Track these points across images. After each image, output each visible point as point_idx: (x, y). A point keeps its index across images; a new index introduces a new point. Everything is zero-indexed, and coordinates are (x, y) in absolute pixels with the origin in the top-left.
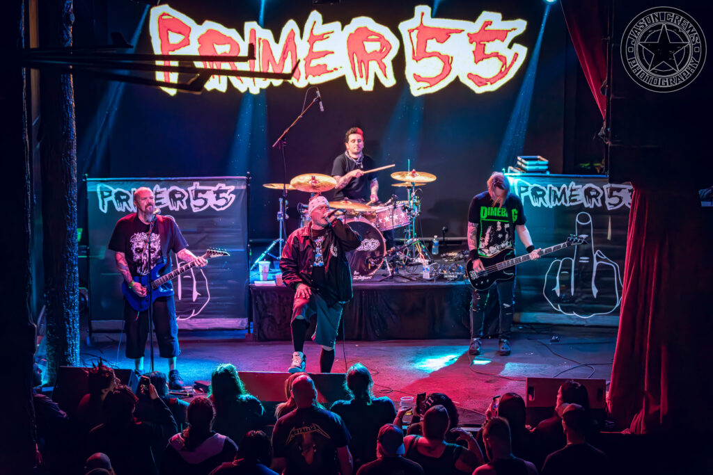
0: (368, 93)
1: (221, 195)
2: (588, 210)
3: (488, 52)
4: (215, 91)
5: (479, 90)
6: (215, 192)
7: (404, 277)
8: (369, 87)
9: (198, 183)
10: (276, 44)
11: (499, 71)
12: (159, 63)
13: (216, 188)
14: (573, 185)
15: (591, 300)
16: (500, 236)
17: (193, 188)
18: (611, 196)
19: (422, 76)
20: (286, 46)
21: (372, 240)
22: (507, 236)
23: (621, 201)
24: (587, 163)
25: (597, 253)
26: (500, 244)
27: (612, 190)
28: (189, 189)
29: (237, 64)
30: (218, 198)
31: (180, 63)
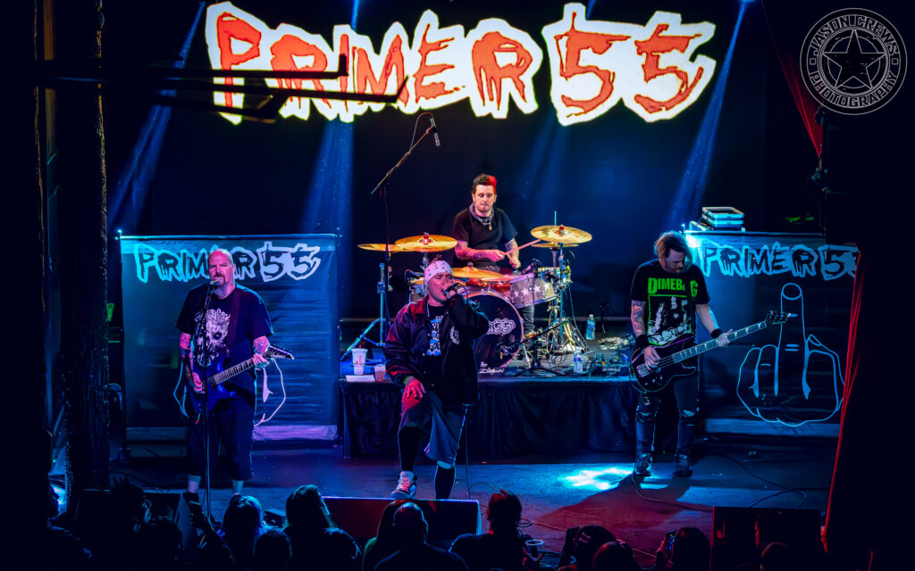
0: (500, 121)
1: (302, 259)
2: (798, 280)
3: (662, 65)
4: (293, 119)
5: (650, 118)
6: (293, 255)
7: (548, 371)
8: (501, 113)
9: (270, 243)
10: (376, 55)
11: (677, 91)
12: (219, 81)
13: (294, 250)
14: (777, 246)
15: (802, 402)
16: (676, 316)
17: (264, 249)
18: (828, 261)
19: (574, 98)
20: (390, 57)
21: (506, 320)
22: (685, 316)
23: (842, 268)
24: (796, 216)
25: (809, 338)
26: (676, 326)
27: (830, 253)
28: (259, 251)
29: (323, 82)
30: (297, 263)
31: (246, 82)
